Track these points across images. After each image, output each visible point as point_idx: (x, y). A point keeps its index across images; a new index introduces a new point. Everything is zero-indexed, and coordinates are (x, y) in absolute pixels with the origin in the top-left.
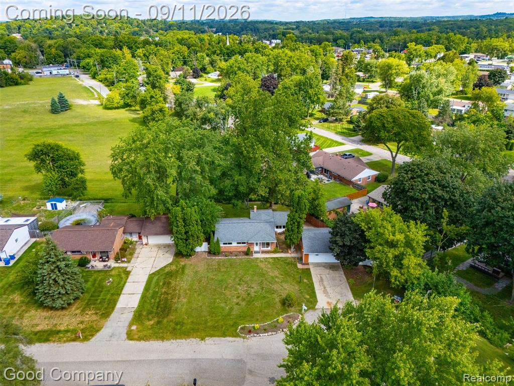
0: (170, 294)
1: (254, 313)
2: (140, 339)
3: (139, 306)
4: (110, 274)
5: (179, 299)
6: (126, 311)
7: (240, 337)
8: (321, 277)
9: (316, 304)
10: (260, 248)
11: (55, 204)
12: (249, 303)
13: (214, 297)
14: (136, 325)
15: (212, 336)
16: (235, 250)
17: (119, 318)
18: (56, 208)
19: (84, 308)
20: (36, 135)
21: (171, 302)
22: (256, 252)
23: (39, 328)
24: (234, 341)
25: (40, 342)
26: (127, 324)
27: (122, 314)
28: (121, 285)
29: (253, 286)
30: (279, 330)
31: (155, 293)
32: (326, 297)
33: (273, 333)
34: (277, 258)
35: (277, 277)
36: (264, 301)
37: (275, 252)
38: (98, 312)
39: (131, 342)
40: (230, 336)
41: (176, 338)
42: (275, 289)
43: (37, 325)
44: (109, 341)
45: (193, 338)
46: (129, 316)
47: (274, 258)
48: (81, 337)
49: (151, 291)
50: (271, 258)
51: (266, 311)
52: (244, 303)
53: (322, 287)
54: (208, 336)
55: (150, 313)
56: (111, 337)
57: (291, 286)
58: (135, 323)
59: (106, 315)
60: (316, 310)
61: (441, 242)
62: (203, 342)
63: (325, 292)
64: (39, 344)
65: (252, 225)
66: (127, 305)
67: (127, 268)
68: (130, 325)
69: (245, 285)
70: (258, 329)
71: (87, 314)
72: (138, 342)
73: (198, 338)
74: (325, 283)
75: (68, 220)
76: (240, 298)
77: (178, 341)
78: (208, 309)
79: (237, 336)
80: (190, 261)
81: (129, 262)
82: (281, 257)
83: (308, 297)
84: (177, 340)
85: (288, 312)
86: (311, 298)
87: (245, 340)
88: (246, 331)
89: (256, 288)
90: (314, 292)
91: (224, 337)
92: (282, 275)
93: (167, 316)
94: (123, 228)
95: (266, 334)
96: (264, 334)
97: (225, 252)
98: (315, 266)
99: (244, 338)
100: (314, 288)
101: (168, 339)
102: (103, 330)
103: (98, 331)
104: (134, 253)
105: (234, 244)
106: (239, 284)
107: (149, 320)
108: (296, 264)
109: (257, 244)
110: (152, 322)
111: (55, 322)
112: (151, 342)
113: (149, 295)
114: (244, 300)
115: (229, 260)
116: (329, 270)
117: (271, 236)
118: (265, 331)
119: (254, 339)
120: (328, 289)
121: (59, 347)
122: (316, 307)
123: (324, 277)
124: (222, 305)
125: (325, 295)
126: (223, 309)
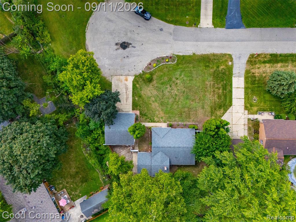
0: (216, 88)
2: (225, 55)
3: (232, 78)
5: (210, 84)
6: (237, 74)
7: (175, 55)
8: (127, 101)
9: (134, 79)
12: (170, 80)
13: (190, 84)
17: (240, 70)
21: (214, 81)
24: (178, 52)
26: (234, 65)
27: (239, 73)
28: (247, 96)
29: (168, 93)
30: (156, 59)
31: (225, 89)
32: (127, 85)
35: (153, 102)
36: (162, 81)
38: (253, 75)
39: (229, 53)
40: (181, 56)
41: (207, 55)
42: (155, 91)
44: (240, 54)
45: (199, 55)
46: (235, 71)
49: (228, 90)
51: (162, 74)
52: (174, 79)
53: (128, 93)
54: (192, 56)
55: (224, 74)
56: (240, 57)
57: (146, 94)
58: (231, 66)
60: (135, 75)
62: (194, 52)
63: (127, 89)
64: (274, 53)
66: (238, 79)
68: (232, 65)
69: (172, 94)
71: (258, 73)
72: (226, 53)
73: (196, 55)
74: (125, 97)
76: (175, 83)
77: (206, 53)
78: (193, 75)
79: (177, 56)
82: (149, 122)
83: (137, 85)
85: (150, 72)
86: (136, 84)
87: (173, 53)
88: (173, 59)
89: (166, 92)
90: (133, 89)
91: (183, 55)
92: (150, 103)
93: (214, 71)
98: (129, 112)
99: (174, 54)
101: (211, 54)
106: (176, 95)
107: (223, 69)
108: (140, 115)
110: (222, 67)
113: (228, 87)
114: (174, 82)
115: (183, 121)
116: (121, 108)
118: (163, 58)
119: (169, 54)
120: (124, 91)
121: (263, 51)
122: (134, 77)
123: (125, 101)
124: (185, 78)
125: (128, 87)
126: (185, 76)
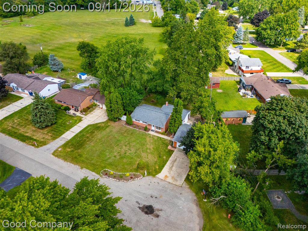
0: (89, 138)
1: (119, 165)
2: (57, 156)
3: (70, 139)
4: (73, 118)
5: (90, 142)
6: (63, 140)
7: (100, 175)
8: (176, 159)
9: (158, 174)
10: (155, 129)
11: (81, 76)
12: (122, 158)
13: (107, 148)
14: (62, 148)
15: (87, 168)
16: (141, 125)
17: (58, 142)
18: (81, 78)
19: (49, 132)
20: (109, 37)
21: (86, 143)
22: (152, 131)
23: (27, 134)
24: (95, 176)
25: (21, 141)
26: (59, 146)
27: (61, 140)
28: (73, 126)
29: (132, 149)
30: (122, 180)
31: (83, 135)
32: (168, 172)
33: (117, 180)
34: (161, 138)
35: (150, 149)
36: (130, 160)
37: (162, 134)
38: (53, 135)
39: (52, 156)
40: (95, 172)
42: (142, 156)
43: (27, 133)
44: (45, 151)
45: (78, 165)
46: (63, 143)
47: (159, 137)
48: (36, 145)
49: (82, 134)
50: (157, 137)
51: (126, 166)
52: (118, 157)
53: (171, 165)
54: (85, 167)
55: (72, 145)
56: (47, 150)
57: (153, 157)
59: (54, 138)
60: (155, 177)
61: (270, 166)
62: (81, 169)
63: (171, 168)
65: (155, 114)
66: (66, 137)
67: (82, 118)
68: (59, 148)
69: (128, 148)
70: (111, 174)
71: (48, 135)
72: (55, 157)
73: (80, 167)
74: (176, 163)
75: (80, 85)
76: (119, 154)
78: (99, 153)
79: (98, 174)
80: (114, 124)
81: (85, 115)
82: (163, 138)
83: (157, 168)
84: (71, 164)
85: (137, 172)
86: (158, 169)
87: (101, 177)
88: (105, 173)
89: (133, 151)
90: (163, 166)
91: (92, 172)
92: (154, 149)
93: (78, 149)
94: (93, 96)
95: (113, 179)
96: (112, 179)
97: (135, 125)
98: (179, 151)
100: (166, 164)
101: (68, 161)
102: (48, 145)
103: (45, 145)
104: (93, 111)
105: (141, 122)
106: (125, 146)
107: (69, 148)
108: (168, 145)
109: (153, 126)
110: (69, 150)
111: (34, 134)
112: (60, 159)
113: (79, 135)
115: (133, 130)
117: (162, 123)
118: (115, 177)
119: (105, 179)
120: (174, 168)
121: (25, 146)
122: (156, 176)
123: (178, 160)
124: (107, 154)
125: (168, 170)
126: (106, 156)
